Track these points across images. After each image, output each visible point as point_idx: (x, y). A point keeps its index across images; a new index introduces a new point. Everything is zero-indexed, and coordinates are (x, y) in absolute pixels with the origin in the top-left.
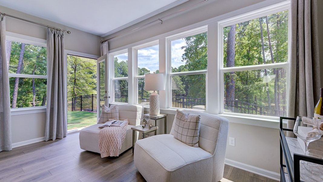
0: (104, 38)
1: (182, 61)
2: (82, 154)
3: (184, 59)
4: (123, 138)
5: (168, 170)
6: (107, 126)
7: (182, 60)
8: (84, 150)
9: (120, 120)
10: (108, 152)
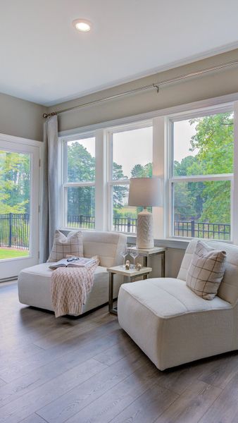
0: (48, 108)
1: (190, 150)
2: (23, 311)
3: (193, 146)
4: (89, 287)
5: (161, 316)
6: (62, 266)
7: (191, 148)
8: (25, 306)
9: (84, 257)
10: (66, 307)
